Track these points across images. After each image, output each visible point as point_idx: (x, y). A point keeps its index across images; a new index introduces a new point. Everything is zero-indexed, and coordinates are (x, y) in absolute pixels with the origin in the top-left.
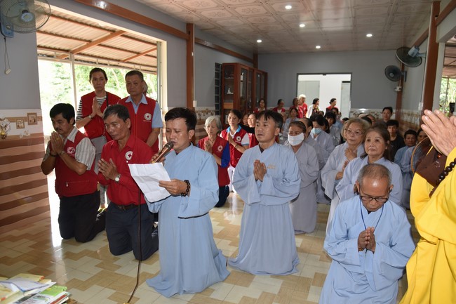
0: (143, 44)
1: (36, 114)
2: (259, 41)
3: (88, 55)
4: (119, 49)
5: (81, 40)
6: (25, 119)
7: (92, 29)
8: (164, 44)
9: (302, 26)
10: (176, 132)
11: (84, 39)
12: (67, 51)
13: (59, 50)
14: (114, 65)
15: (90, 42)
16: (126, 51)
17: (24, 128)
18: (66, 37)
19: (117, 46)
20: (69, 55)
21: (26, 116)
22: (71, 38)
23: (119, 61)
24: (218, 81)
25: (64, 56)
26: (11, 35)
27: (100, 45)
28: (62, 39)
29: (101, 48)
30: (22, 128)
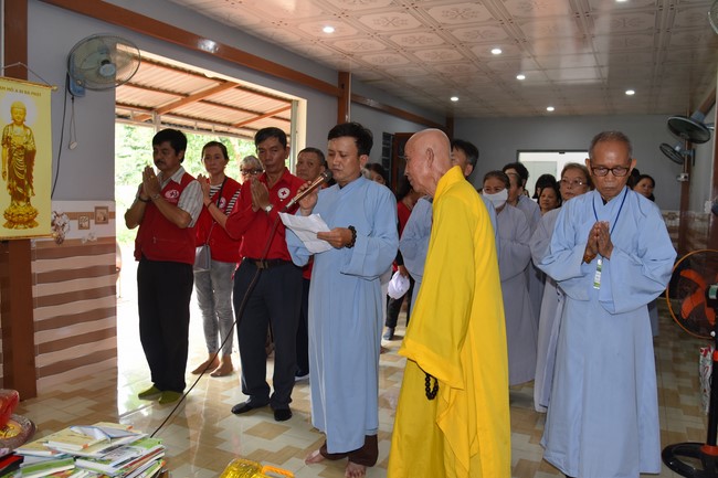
0: (270, 100)
1: (106, 208)
2: (454, 99)
3: (182, 116)
4: (231, 107)
5: (173, 93)
6: (91, 215)
7: (191, 77)
8: (303, 103)
9: (521, 77)
10: (342, 156)
11: (178, 91)
12: (151, 109)
13: (138, 107)
14: (222, 132)
15: (186, 97)
16: (242, 110)
17: (89, 228)
18: (151, 88)
19: (229, 102)
20: (152, 116)
21: (93, 210)
22: (158, 90)
23: (229, 125)
24: (387, 161)
25: (144, 116)
26: (82, 93)
27: (203, 101)
28: (145, 91)
29: (203, 104)
30: (85, 228)
